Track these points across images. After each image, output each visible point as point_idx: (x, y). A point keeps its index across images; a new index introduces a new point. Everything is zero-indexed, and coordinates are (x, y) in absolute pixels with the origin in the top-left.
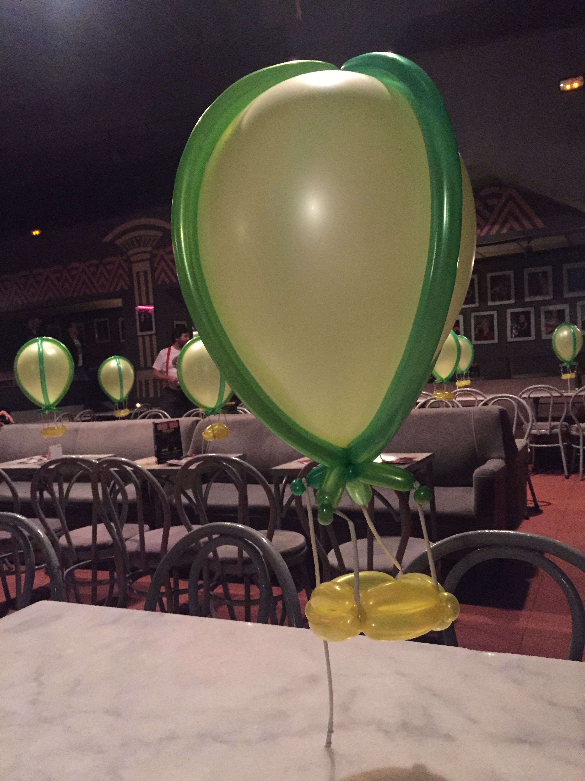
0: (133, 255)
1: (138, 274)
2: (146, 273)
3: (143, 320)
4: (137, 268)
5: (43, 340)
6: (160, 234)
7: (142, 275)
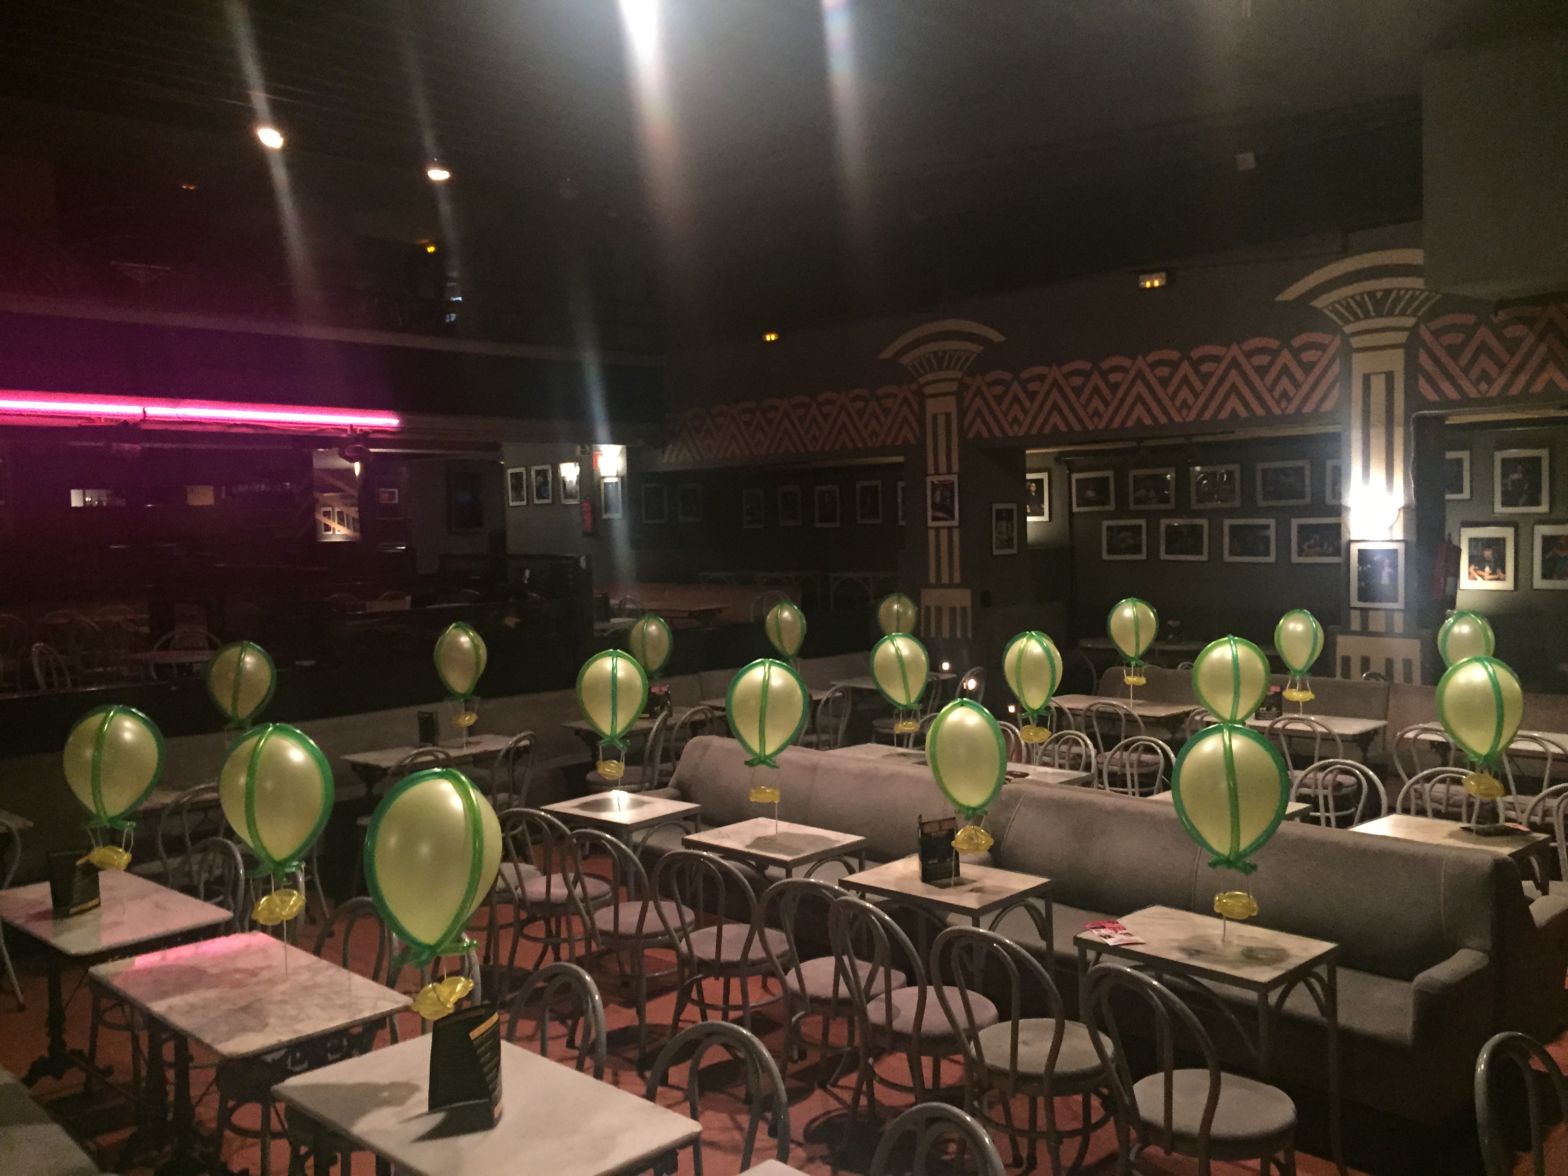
0: (927, 384)
1: (935, 417)
2: (948, 415)
3: (937, 502)
4: (932, 407)
6: (977, 349)
7: (941, 420)
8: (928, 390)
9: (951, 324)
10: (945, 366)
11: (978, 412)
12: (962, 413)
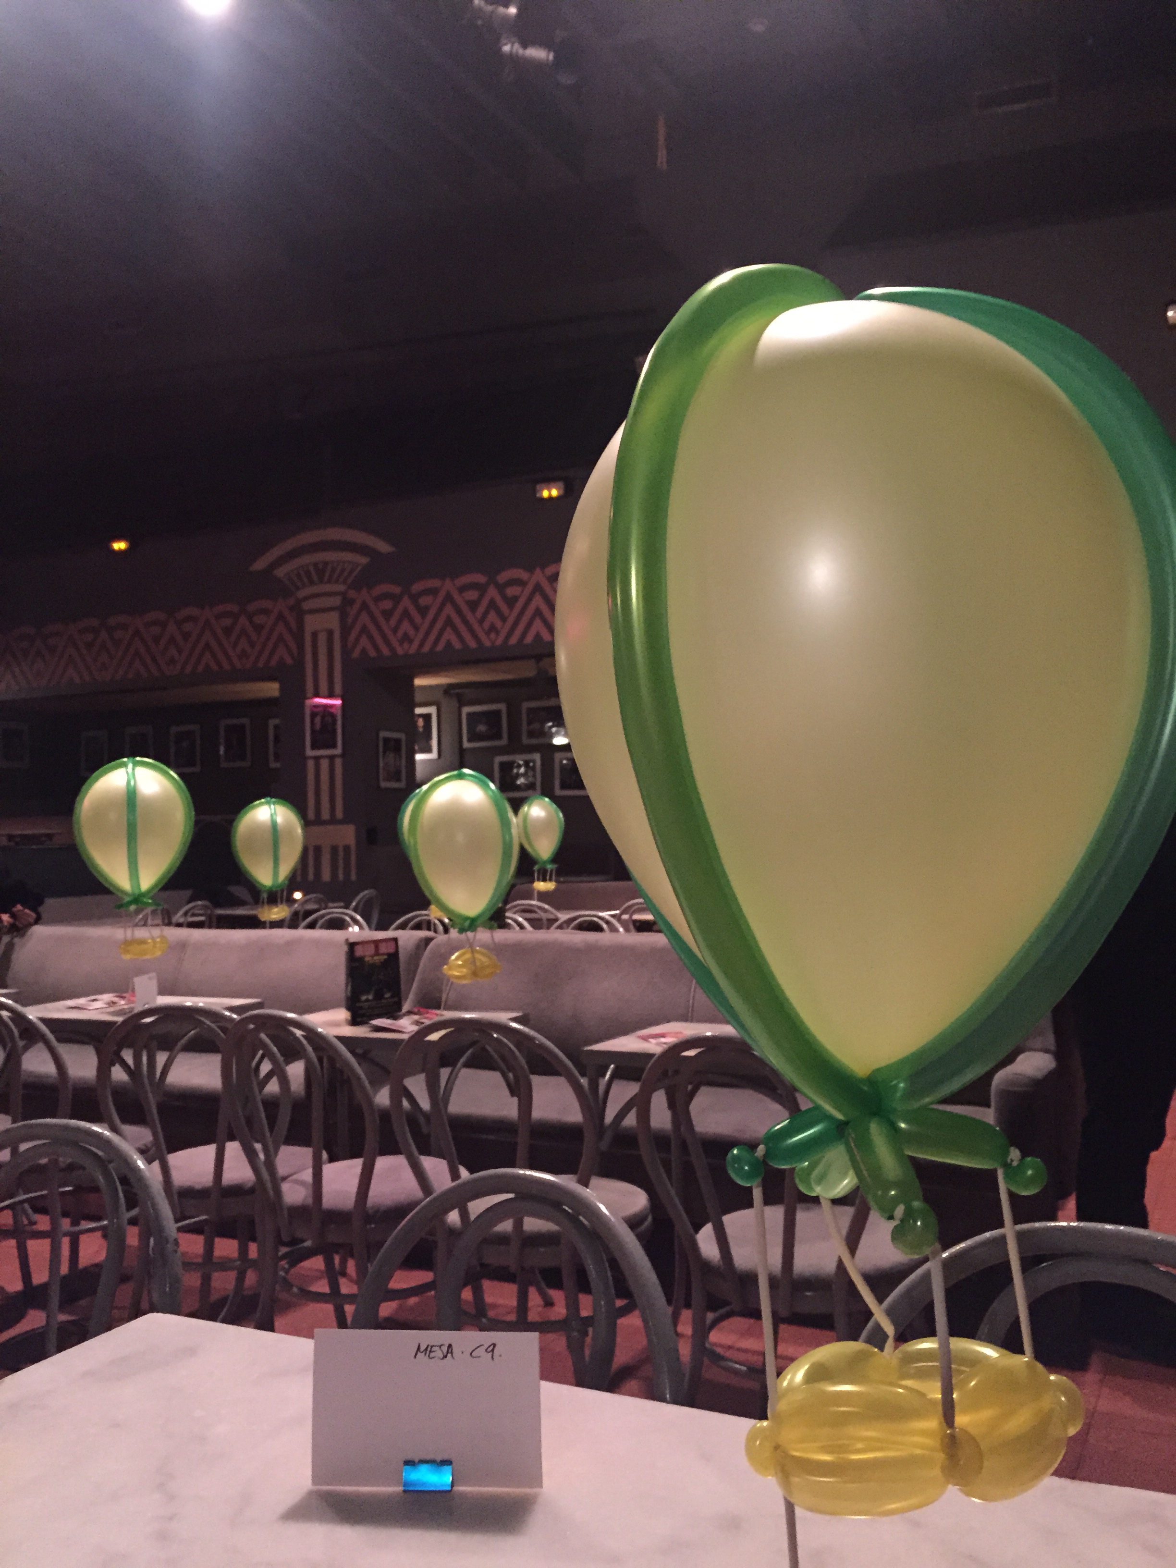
0: (306, 598)
1: (315, 635)
2: (330, 633)
3: (318, 727)
4: (312, 623)
5: (136, 764)
6: (363, 560)
7: (322, 639)
8: (306, 606)
9: (334, 534)
10: (326, 578)
11: (364, 630)
12: (345, 630)
